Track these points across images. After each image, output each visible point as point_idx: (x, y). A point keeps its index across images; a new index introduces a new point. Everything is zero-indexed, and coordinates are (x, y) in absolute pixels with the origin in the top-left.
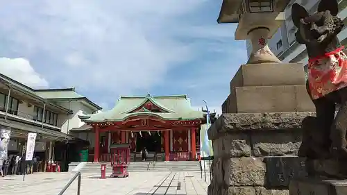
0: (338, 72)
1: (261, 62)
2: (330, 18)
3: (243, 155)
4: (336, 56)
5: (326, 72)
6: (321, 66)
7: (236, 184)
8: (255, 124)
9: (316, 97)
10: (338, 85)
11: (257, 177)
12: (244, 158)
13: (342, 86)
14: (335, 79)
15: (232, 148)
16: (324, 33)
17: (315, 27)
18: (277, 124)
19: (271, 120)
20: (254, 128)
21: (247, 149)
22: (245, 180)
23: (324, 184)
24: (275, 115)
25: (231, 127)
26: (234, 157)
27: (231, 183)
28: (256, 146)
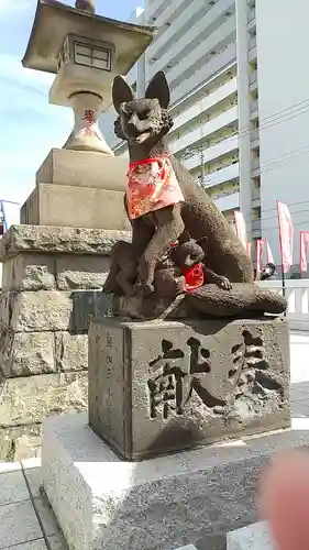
0: (159, 185)
1: (83, 148)
2: (157, 110)
3: (42, 288)
4: (160, 165)
5: (145, 184)
6: (141, 176)
7: (27, 329)
8: (62, 243)
9: (133, 217)
10: (155, 204)
11: (59, 319)
12: (42, 292)
13: (159, 207)
14: (154, 196)
15: (26, 277)
16: (146, 131)
17: (135, 120)
18: (94, 246)
19: (86, 239)
20: (60, 248)
21: (48, 279)
22: (40, 323)
23: (122, 327)
24: (92, 232)
25: (26, 246)
26: (27, 290)
27: (19, 327)
28: (62, 276)
